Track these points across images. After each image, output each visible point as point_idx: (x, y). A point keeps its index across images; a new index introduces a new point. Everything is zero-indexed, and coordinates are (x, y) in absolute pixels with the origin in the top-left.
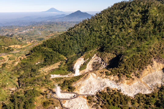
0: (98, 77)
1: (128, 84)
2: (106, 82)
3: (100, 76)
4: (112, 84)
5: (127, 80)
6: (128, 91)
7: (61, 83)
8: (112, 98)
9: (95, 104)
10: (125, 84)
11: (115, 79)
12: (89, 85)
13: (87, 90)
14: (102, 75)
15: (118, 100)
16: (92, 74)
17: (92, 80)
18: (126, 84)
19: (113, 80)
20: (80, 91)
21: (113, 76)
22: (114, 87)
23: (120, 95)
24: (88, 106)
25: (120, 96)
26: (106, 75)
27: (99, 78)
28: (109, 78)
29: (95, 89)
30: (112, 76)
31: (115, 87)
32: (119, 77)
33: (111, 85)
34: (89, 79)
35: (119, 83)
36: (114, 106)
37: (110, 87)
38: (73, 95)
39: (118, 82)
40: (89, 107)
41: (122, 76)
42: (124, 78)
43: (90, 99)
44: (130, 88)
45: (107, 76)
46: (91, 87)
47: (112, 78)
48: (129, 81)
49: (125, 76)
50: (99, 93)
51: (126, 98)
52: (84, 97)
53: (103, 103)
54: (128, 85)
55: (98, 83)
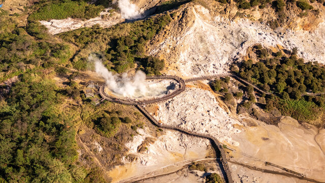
0: (215, 15)
1: (305, 27)
2: (244, 30)
3: (220, 13)
4: (264, 36)
5: (301, 16)
6: (311, 48)
7: (104, 49)
8: (280, 76)
9: (239, 101)
10: (299, 29)
11: (265, 18)
12: (201, 46)
13: (198, 62)
14: (228, 10)
15: (298, 80)
16: (196, 9)
17: (204, 29)
18: (302, 30)
19: (261, 21)
20: (182, 70)
21: (260, 7)
22: (271, 41)
23: (299, 65)
24: (226, 110)
25: (300, 68)
26: (240, 7)
27: (218, 18)
28: (249, 16)
29: (222, 56)
30: (257, 7)
31: (274, 43)
32: (276, 11)
33: (262, 37)
34: (195, 25)
35: (281, 29)
36: (295, 98)
37: (262, 44)
38: (167, 83)
39: (277, 26)
40: (229, 112)
41: (285, 7)
42: (292, 11)
43: (221, 91)
44: (314, 41)
45: (242, 11)
46: (209, 53)
47: (257, 14)
48: (306, 20)
49: (295, 5)
50: (236, 66)
51: (319, 73)
52: (202, 87)
53: (259, 94)
54: (307, 32)
55: (223, 37)
